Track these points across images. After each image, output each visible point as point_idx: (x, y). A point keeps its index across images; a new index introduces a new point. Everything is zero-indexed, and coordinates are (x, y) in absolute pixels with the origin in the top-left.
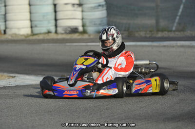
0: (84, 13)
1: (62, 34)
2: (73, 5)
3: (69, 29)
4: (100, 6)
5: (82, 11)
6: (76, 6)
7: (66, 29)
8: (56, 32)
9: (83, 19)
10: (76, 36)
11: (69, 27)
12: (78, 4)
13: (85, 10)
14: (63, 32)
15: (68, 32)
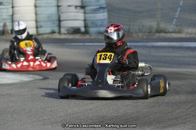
0: (87, 15)
1: (65, 34)
2: (76, 7)
3: (72, 30)
4: (101, 8)
5: (85, 13)
6: (79, 8)
7: (69, 29)
8: (60, 33)
9: (85, 20)
10: (77, 36)
11: (72, 28)
12: (80, 7)
13: (87, 11)
14: (66, 32)
15: (70, 32)
